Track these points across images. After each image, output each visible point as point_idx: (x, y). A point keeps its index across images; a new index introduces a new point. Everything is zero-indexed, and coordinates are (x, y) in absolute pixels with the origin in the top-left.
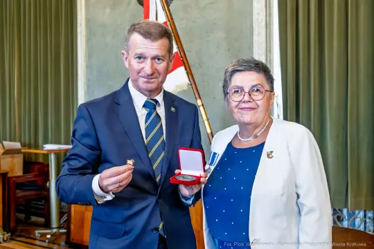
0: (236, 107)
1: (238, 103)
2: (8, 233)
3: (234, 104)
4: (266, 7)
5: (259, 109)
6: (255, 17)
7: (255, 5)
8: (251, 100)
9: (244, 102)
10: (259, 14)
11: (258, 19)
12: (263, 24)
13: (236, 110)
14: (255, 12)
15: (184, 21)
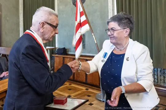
7: (109, 4)
10: (110, 7)
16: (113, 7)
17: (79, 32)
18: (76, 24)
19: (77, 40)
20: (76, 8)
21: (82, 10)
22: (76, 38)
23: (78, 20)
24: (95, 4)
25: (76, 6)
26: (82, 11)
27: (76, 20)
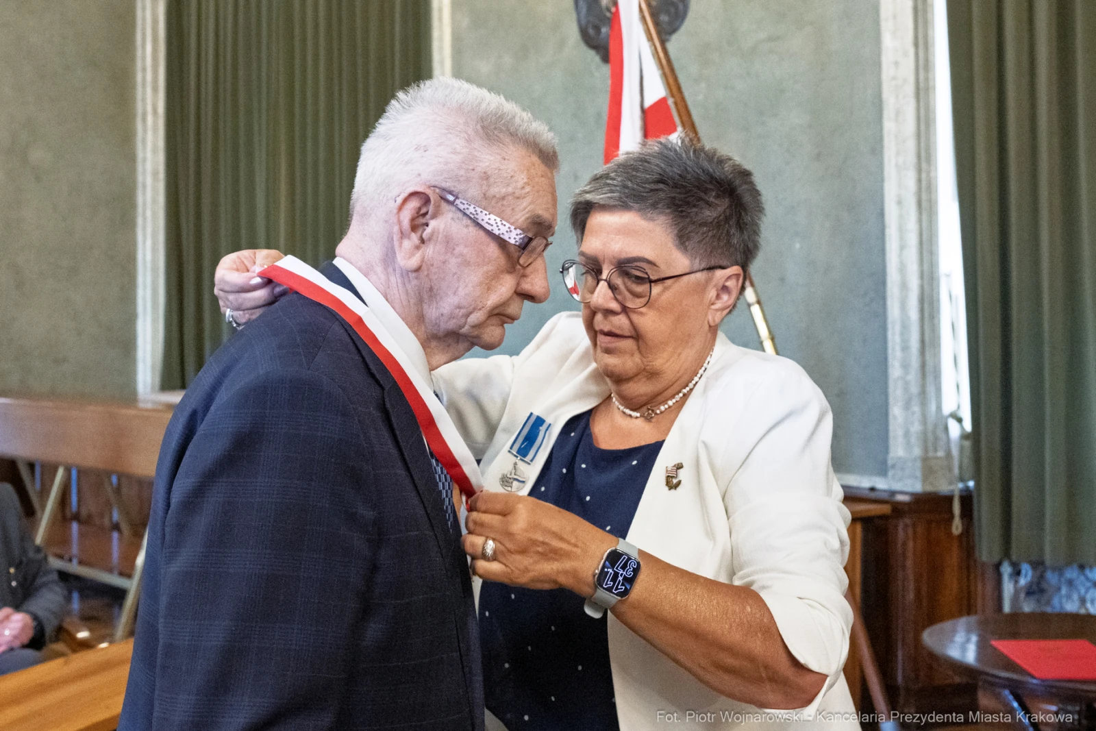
4: (916, 45)
6: (887, 72)
7: (888, 41)
10: (896, 64)
11: (894, 78)
12: (910, 89)
14: (887, 59)
15: (703, 85)
16: (923, 65)
20: (606, 70)
24: (771, 39)
25: (606, 59)
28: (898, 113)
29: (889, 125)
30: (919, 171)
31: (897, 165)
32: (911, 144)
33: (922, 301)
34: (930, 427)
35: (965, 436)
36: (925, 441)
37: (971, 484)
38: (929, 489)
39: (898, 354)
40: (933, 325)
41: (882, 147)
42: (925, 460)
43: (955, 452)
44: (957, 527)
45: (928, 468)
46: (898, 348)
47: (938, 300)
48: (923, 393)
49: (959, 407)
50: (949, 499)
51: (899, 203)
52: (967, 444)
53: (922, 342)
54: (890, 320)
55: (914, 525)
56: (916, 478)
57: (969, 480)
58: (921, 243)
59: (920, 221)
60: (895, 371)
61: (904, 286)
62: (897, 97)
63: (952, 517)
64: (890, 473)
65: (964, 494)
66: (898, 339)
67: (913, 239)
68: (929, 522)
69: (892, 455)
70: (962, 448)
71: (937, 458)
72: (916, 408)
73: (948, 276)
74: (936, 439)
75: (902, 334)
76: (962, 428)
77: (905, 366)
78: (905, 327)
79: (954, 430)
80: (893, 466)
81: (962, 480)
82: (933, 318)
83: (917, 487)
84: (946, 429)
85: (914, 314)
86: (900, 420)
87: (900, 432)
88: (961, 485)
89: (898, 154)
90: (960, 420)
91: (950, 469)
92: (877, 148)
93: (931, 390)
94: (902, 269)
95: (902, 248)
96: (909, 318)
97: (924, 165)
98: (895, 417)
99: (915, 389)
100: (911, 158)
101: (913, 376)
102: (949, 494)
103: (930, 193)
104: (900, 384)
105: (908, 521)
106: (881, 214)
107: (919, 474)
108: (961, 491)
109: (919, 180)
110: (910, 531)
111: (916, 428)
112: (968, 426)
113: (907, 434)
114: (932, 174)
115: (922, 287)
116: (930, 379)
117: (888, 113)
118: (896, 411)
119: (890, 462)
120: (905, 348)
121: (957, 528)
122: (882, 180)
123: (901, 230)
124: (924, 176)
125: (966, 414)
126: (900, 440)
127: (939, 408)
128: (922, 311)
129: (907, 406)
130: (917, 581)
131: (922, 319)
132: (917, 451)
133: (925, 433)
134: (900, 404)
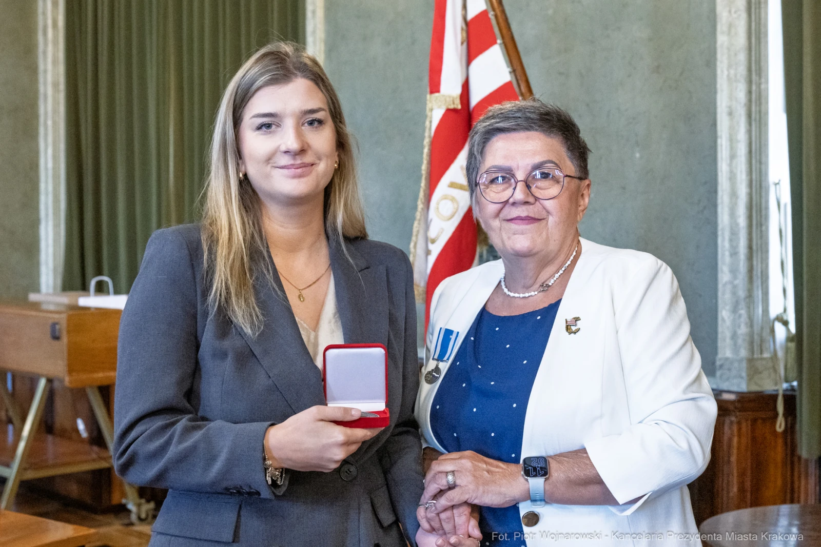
0: (497, 215)
1: (499, 206)
2: (148, 501)
3: (492, 208)
5: (551, 220)
8: (531, 200)
9: (514, 204)
13: (496, 223)
17: (453, 185)
18: (436, 115)
19: (436, 249)
21: (478, 3)
22: (432, 234)
23: (450, 87)
26: (484, 14)
27: (435, 87)
28: (730, 26)
29: (722, 39)
30: (750, 82)
31: (728, 76)
32: (742, 57)
33: (750, 207)
34: (756, 329)
35: (790, 339)
36: (751, 343)
37: (795, 383)
38: (754, 388)
39: (727, 259)
40: (761, 231)
41: (715, 59)
42: (751, 361)
43: (780, 354)
44: (780, 425)
45: (753, 368)
46: (727, 253)
47: (767, 208)
48: (750, 296)
49: (785, 310)
50: (773, 398)
51: (730, 114)
52: (792, 345)
53: (750, 247)
54: (720, 227)
55: (739, 423)
56: (742, 378)
57: (793, 381)
58: (750, 152)
59: (749, 132)
60: (724, 276)
61: (734, 194)
62: (730, 12)
63: (776, 415)
64: (718, 373)
65: (789, 393)
66: (727, 244)
67: (742, 149)
68: (754, 421)
69: (720, 356)
70: (787, 350)
71: (762, 359)
72: (743, 312)
73: (776, 184)
74: (762, 341)
75: (731, 240)
76: (788, 330)
77: (734, 271)
78: (734, 233)
79: (781, 333)
80: (721, 366)
81: (787, 381)
82: (761, 225)
83: (743, 387)
84: (773, 331)
85: (742, 221)
86: (728, 323)
87: (728, 334)
88: (785, 386)
89: (730, 66)
90: (786, 323)
91: (775, 370)
92: (711, 62)
93: (759, 293)
94: (732, 178)
95: (733, 156)
96: (737, 225)
97: (754, 77)
98: (723, 320)
99: (742, 293)
100: (742, 70)
101: (741, 280)
102: (774, 393)
103: (760, 104)
104: (729, 287)
105: (733, 419)
106: (714, 124)
107: (744, 374)
108: (787, 390)
109: (750, 92)
110: (735, 428)
111: (743, 330)
112: (793, 328)
113: (734, 336)
114: (763, 86)
115: (750, 195)
116: (758, 282)
117: (721, 27)
118: (725, 314)
119: (718, 363)
120: (734, 254)
121: (780, 427)
122: (715, 93)
123: (732, 140)
124: (754, 88)
125: (791, 317)
126: (728, 341)
127: (766, 311)
128: (750, 218)
129: (735, 310)
130: (742, 475)
131: (750, 226)
132: (744, 353)
133: (751, 335)
134: (728, 308)
